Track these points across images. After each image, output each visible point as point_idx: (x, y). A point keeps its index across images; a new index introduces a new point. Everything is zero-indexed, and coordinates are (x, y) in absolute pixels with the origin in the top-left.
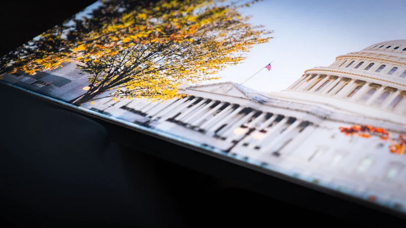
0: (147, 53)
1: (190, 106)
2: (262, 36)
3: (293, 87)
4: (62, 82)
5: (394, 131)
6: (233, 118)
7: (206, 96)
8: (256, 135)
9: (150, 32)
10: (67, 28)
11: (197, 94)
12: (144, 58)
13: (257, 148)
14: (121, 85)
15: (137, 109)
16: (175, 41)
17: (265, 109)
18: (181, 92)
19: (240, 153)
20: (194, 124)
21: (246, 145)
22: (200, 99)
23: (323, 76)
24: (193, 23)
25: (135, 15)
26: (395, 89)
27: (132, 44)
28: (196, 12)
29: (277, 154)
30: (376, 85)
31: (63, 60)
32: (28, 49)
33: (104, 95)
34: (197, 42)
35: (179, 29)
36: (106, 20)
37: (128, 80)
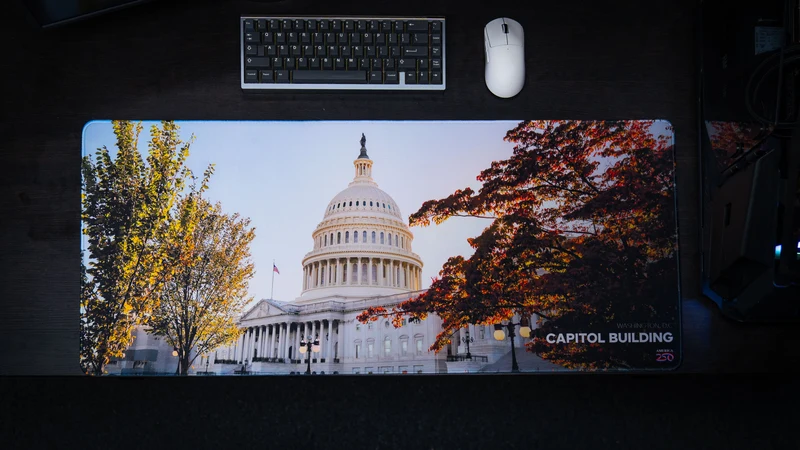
0: (181, 290)
1: (257, 340)
2: (247, 229)
3: (306, 287)
4: (152, 355)
5: (388, 306)
6: (290, 338)
7: (259, 323)
8: (314, 348)
9: (160, 261)
10: (92, 285)
11: (253, 324)
12: (185, 298)
13: (323, 361)
14: (195, 338)
15: (226, 358)
16: (189, 266)
17: (304, 320)
18: (239, 327)
19: (317, 369)
20: (272, 356)
21: (315, 361)
22: (257, 328)
23: (317, 264)
24: (184, 233)
25: (130, 242)
26: (367, 259)
27: (161, 284)
28: (173, 215)
29: (336, 361)
30: (354, 260)
31: (129, 330)
32: (90, 328)
33: (192, 355)
34: (206, 259)
35: (179, 247)
36: (113, 259)
37: (195, 330)
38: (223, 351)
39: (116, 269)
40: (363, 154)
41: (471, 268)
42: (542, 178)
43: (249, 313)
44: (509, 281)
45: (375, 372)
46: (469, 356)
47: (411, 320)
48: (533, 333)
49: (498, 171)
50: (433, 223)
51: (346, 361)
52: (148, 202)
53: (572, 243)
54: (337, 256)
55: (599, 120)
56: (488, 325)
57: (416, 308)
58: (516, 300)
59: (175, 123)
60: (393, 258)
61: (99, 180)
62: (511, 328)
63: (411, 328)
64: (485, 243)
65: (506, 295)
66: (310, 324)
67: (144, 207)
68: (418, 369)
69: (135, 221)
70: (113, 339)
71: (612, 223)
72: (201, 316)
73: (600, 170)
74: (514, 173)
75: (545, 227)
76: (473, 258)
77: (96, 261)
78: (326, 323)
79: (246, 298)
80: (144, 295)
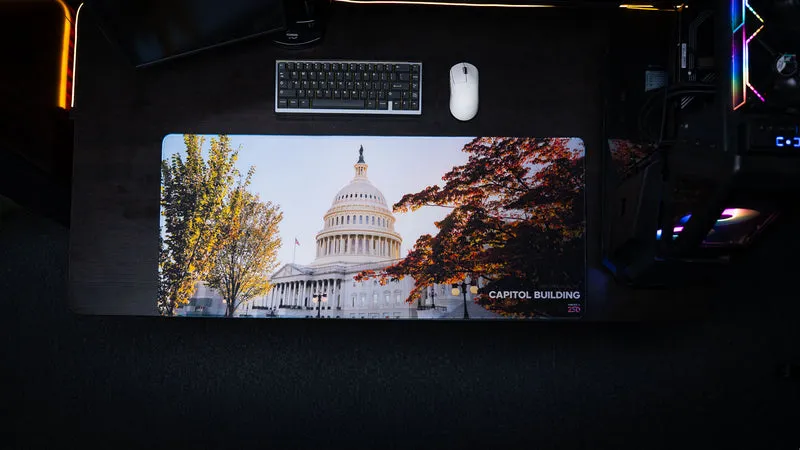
0: (230, 256)
1: (282, 293)
2: (278, 213)
3: (318, 255)
4: (208, 302)
5: (377, 269)
6: (306, 292)
7: (284, 281)
8: (323, 299)
9: (216, 235)
10: (167, 251)
11: (280, 281)
12: (232, 262)
13: (329, 308)
14: (239, 291)
15: (261, 305)
16: (236, 239)
17: (316, 279)
18: (270, 283)
19: (325, 314)
20: (293, 304)
21: (323, 308)
22: (283, 284)
23: (326, 239)
24: (232, 216)
25: (194, 221)
26: (362, 236)
27: (215, 252)
28: (225, 203)
29: (339, 308)
30: (353, 236)
31: (193, 284)
32: (165, 282)
33: (237, 302)
34: (248, 235)
35: (229, 225)
36: (182, 233)
37: (238, 285)
38: (258, 300)
39: (184, 241)
40: (361, 160)
41: (437, 243)
42: (489, 179)
43: (278, 273)
44: (463, 254)
45: (366, 317)
46: (433, 306)
47: (392, 280)
48: (479, 291)
49: (457, 174)
50: (410, 211)
51: (346, 308)
52: (208, 192)
53: (509, 226)
54: (340, 233)
55: (531, 137)
56: (447, 284)
57: (396, 271)
58: (468, 266)
59: (228, 136)
60: (380, 235)
61: (173, 177)
62: (464, 286)
63: (392, 286)
64: (447, 225)
65: (462, 263)
66: (320, 282)
67: (205, 196)
68: (397, 315)
69: (198, 206)
70: (181, 290)
71: (538, 212)
72: (243, 274)
73: (531, 174)
74: (469, 175)
75: (490, 215)
76: (438, 236)
77: (170, 234)
78: (332, 281)
79: (275, 263)
80: (204, 259)
